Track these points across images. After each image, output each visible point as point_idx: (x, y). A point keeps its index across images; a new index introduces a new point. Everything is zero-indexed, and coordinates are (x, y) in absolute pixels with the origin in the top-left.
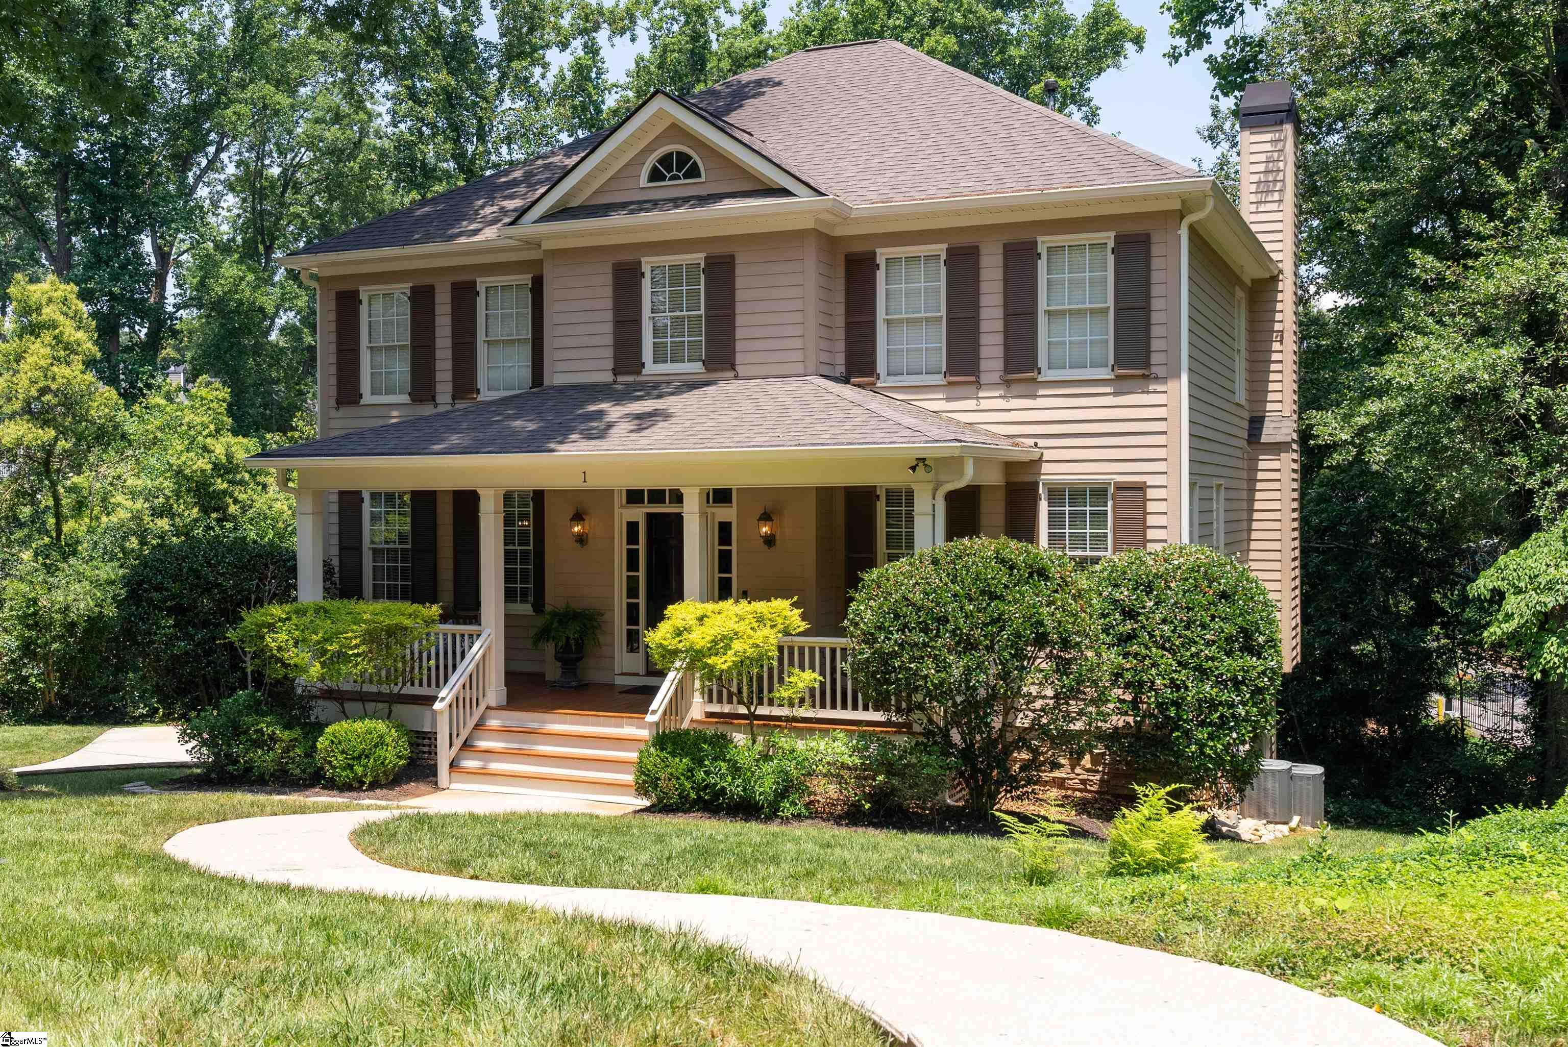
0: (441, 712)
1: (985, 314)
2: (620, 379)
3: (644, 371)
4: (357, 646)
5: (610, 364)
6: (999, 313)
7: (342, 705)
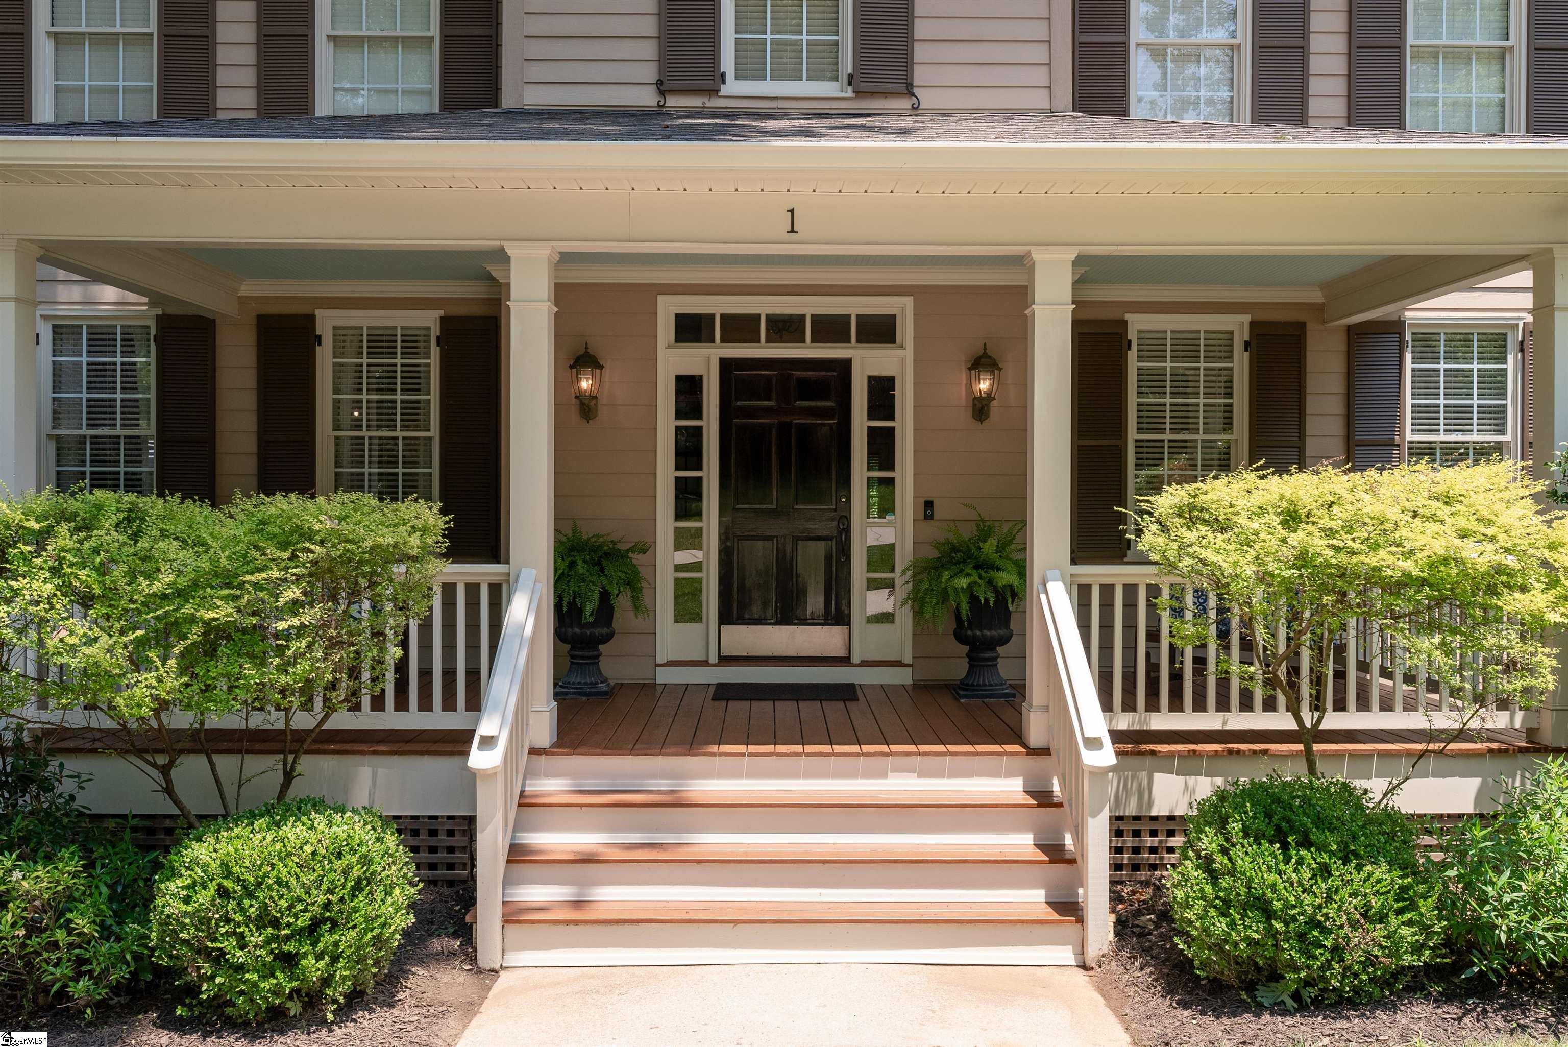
0: (489, 775)
1: (1316, 43)
2: (673, 102)
3: (725, 90)
4: (295, 607)
5: (650, 73)
6: (1339, 44)
7: (165, 771)
